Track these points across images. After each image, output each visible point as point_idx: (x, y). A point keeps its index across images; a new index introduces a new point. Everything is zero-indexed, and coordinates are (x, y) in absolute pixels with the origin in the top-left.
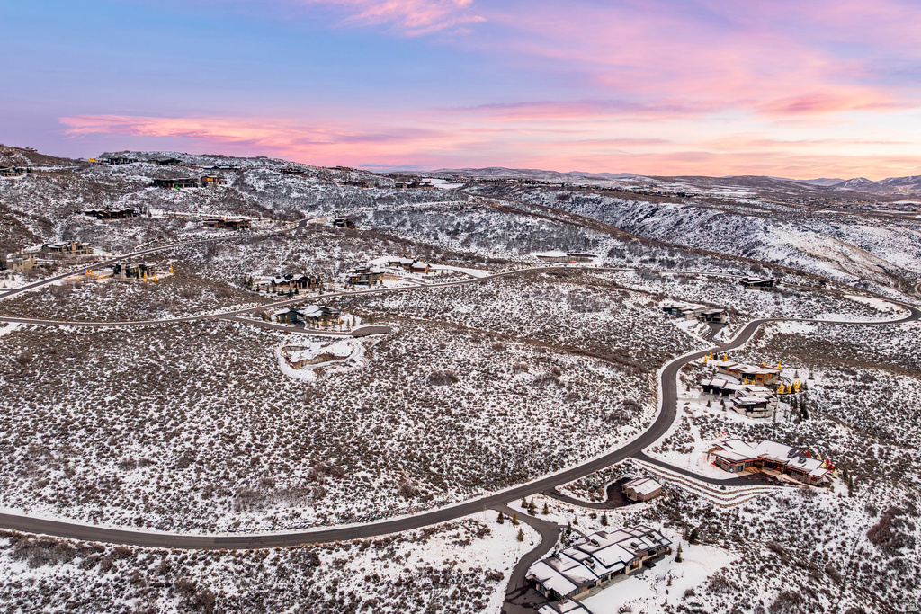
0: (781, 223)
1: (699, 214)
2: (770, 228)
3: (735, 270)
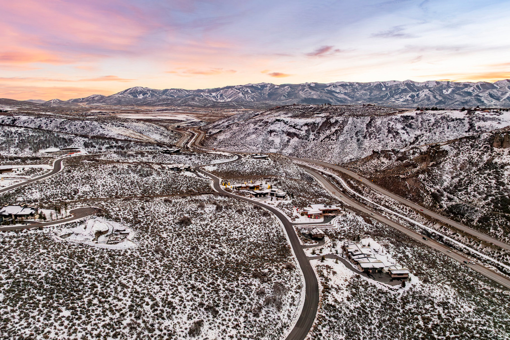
0: (106, 124)
1: (51, 121)
2: (103, 126)
3: (152, 147)
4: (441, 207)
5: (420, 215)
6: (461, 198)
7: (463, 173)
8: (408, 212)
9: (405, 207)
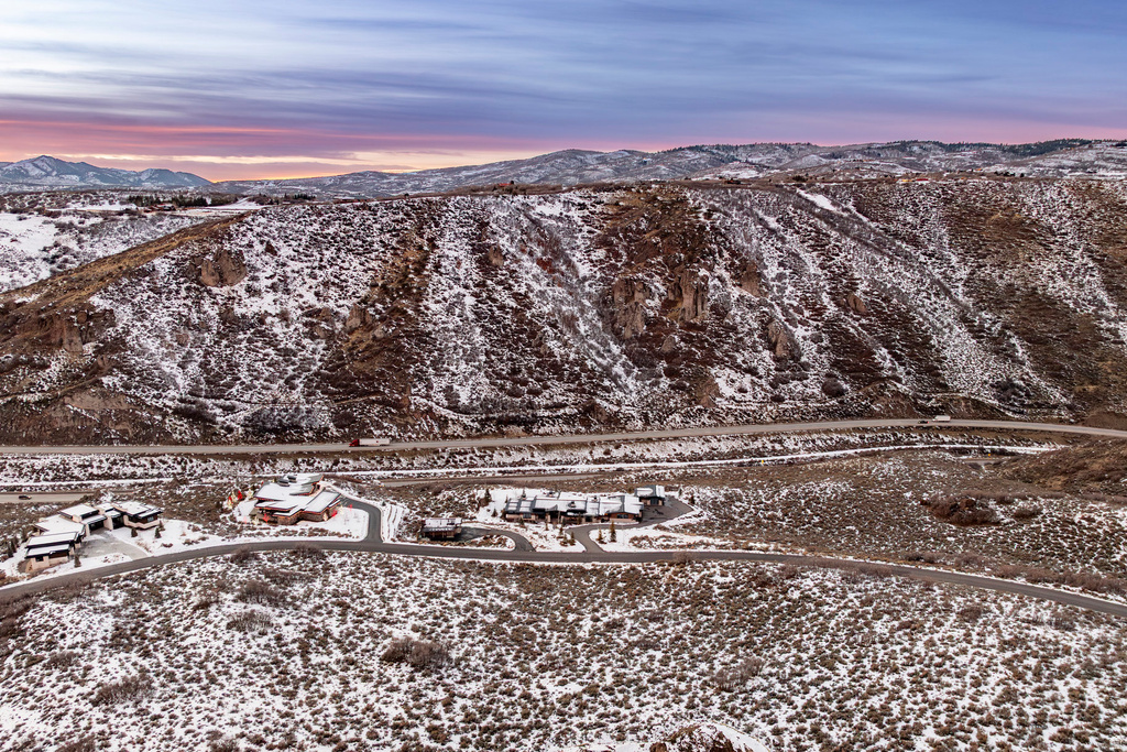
4: (230, 430)
5: (216, 459)
6: (246, 397)
7: (193, 350)
8: (179, 468)
9: (155, 460)
